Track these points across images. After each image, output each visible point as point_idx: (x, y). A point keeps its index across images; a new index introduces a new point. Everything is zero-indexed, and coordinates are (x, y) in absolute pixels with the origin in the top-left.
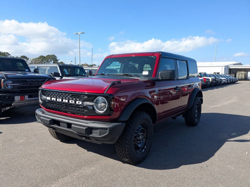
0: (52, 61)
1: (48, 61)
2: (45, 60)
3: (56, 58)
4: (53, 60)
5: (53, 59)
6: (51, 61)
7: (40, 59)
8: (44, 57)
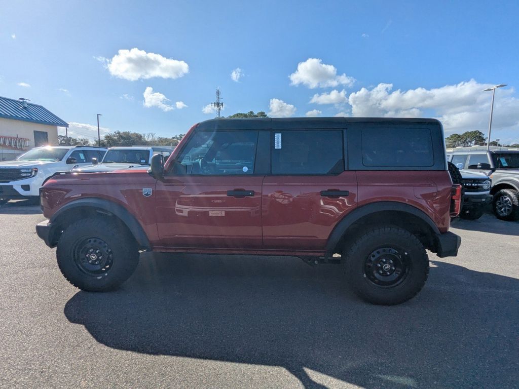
0: (474, 142)
1: (464, 142)
2: (460, 140)
3: (481, 135)
4: (476, 140)
5: (475, 138)
6: (471, 142)
7: (450, 139)
8: (459, 136)
